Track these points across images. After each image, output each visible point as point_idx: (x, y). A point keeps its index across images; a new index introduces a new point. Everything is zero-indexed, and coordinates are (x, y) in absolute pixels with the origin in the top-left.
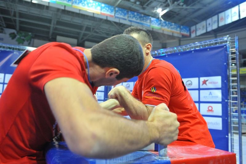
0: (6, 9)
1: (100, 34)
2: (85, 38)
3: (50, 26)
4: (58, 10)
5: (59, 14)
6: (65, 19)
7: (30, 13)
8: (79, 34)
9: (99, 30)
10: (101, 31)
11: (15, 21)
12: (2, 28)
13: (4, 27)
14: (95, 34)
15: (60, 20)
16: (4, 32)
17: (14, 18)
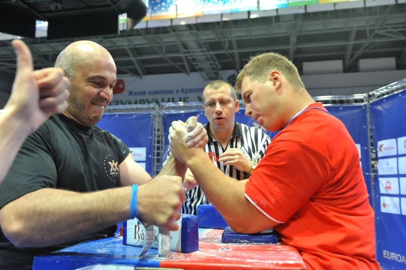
0: (217, 40)
1: (390, 37)
2: (358, 53)
3: (288, 49)
4: (296, 16)
5: (300, 22)
6: (312, 28)
7: (251, 36)
8: (343, 48)
9: (387, 29)
10: (391, 30)
11: (232, 56)
12: (217, 71)
13: (219, 69)
14: (379, 41)
15: (303, 33)
16: (219, 77)
17: (231, 51)
